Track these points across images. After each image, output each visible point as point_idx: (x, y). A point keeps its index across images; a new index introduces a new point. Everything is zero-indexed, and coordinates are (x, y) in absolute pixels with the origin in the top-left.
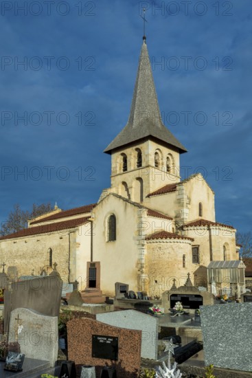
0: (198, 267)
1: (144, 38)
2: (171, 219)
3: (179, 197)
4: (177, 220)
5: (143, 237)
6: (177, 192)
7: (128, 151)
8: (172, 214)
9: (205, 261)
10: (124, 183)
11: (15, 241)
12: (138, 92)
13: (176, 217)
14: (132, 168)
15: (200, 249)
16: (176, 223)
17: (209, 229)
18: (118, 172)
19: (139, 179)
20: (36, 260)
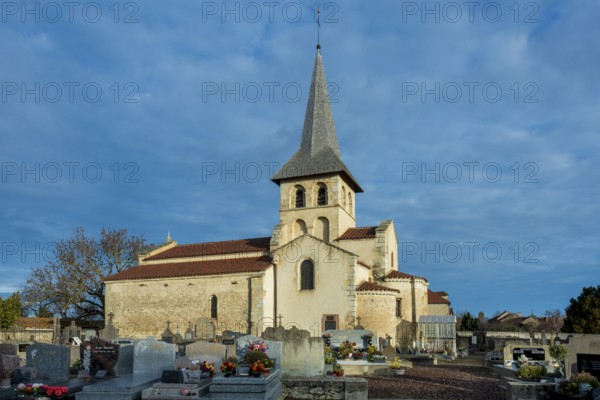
0: (400, 321)
1: (318, 47)
2: (368, 268)
3: (378, 245)
4: (376, 269)
5: (355, 288)
6: (376, 240)
7: (306, 184)
8: (370, 263)
9: (408, 315)
10: (300, 222)
11: (144, 283)
12: (315, 113)
13: (374, 266)
14: (312, 205)
15: (403, 302)
16: (374, 273)
17: (412, 282)
18: (290, 207)
19: (324, 219)
20: (186, 309)
